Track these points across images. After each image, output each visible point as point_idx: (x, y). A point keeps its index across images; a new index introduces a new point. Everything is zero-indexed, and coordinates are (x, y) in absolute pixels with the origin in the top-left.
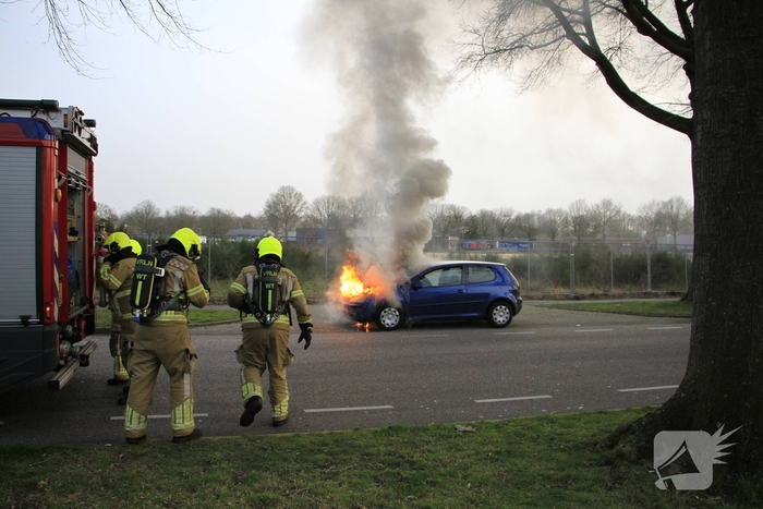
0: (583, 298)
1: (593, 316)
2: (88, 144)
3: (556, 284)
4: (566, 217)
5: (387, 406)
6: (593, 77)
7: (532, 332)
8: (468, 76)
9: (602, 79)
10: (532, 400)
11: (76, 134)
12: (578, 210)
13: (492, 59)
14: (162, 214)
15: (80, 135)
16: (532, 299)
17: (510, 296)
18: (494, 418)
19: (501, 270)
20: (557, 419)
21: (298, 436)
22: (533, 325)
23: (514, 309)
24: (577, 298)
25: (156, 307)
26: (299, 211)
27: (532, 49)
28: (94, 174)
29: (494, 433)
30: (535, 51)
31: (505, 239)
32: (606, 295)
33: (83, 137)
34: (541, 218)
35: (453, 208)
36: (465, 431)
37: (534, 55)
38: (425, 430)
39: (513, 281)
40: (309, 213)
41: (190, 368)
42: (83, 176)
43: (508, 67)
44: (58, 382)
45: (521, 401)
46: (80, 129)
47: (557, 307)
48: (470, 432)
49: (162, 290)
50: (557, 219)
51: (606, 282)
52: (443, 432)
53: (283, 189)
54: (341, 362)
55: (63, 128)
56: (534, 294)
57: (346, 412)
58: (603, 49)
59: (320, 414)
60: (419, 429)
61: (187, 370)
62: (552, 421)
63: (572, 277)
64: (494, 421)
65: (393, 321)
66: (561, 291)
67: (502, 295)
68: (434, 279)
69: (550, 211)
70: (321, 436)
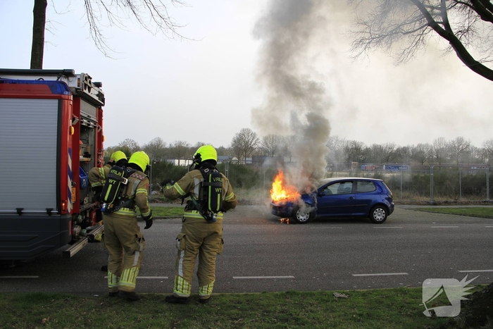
0: (440, 204)
1: (445, 217)
2: (97, 98)
3: (421, 194)
4: (431, 149)
5: (290, 277)
6: (448, 51)
7: (400, 227)
8: (360, 54)
9: (454, 53)
10: (394, 276)
11: (86, 91)
12: (440, 144)
13: (377, 42)
14: (167, 146)
15: (89, 91)
16: (403, 204)
17: (386, 202)
18: (364, 288)
19: (380, 184)
20: (409, 291)
21: (223, 295)
22: (402, 222)
23: (388, 211)
24: (435, 204)
25: (117, 204)
26: (254, 144)
27: (404, 34)
28: (103, 118)
29: (360, 299)
30: (407, 36)
31: (389, 164)
32: (455, 202)
33: (93, 93)
34: (414, 150)
35: (354, 143)
36: (340, 298)
37: (406, 38)
38: (312, 295)
39: (388, 191)
40: (260, 145)
41: (139, 248)
42: (94, 118)
43: (389, 48)
44: (69, 252)
45: (385, 276)
46: (89, 89)
47: (419, 210)
48: (344, 298)
49: (124, 193)
50: (425, 150)
51: (457, 193)
52: (324, 298)
53: (244, 130)
54: (265, 245)
55: (76, 87)
56: (405, 200)
57: (261, 279)
58: (454, 32)
59: (243, 280)
60: (307, 294)
61: (137, 249)
62: (404, 292)
63: (432, 190)
64: (362, 290)
65: (305, 217)
66: (425, 199)
67: (381, 201)
68: (334, 190)
69: (420, 146)
70: (238, 296)
